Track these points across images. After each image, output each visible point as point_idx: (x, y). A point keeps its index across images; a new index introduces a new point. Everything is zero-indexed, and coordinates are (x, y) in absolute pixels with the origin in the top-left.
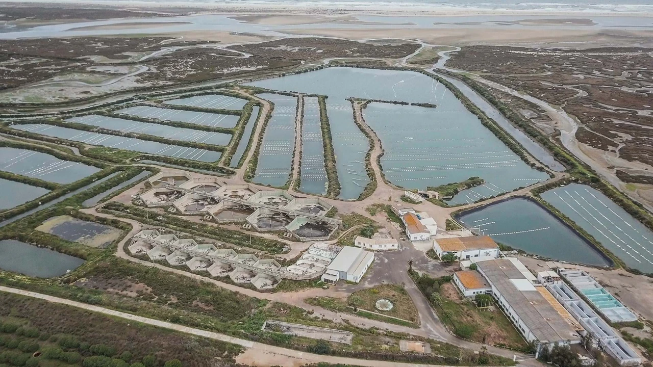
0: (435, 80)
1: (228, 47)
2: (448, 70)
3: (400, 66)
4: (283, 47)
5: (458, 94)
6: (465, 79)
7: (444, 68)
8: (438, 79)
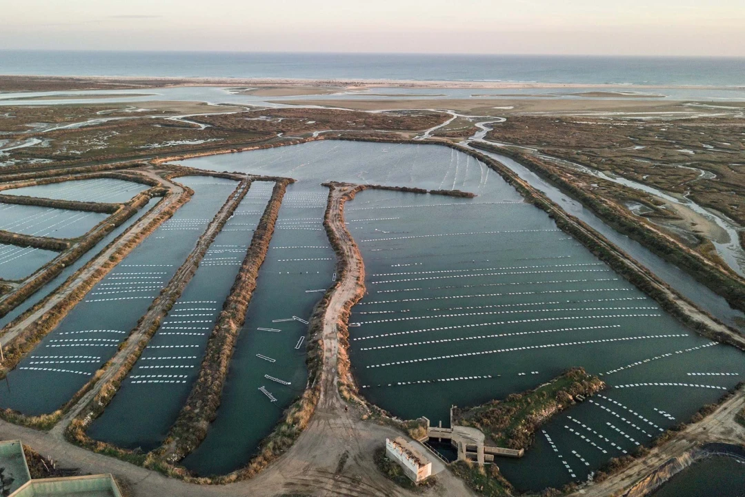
0: (472, 157)
1: (185, 118)
2: (489, 143)
3: (421, 139)
4: (262, 118)
5: (508, 178)
6: (516, 157)
7: (484, 141)
8: (475, 156)
